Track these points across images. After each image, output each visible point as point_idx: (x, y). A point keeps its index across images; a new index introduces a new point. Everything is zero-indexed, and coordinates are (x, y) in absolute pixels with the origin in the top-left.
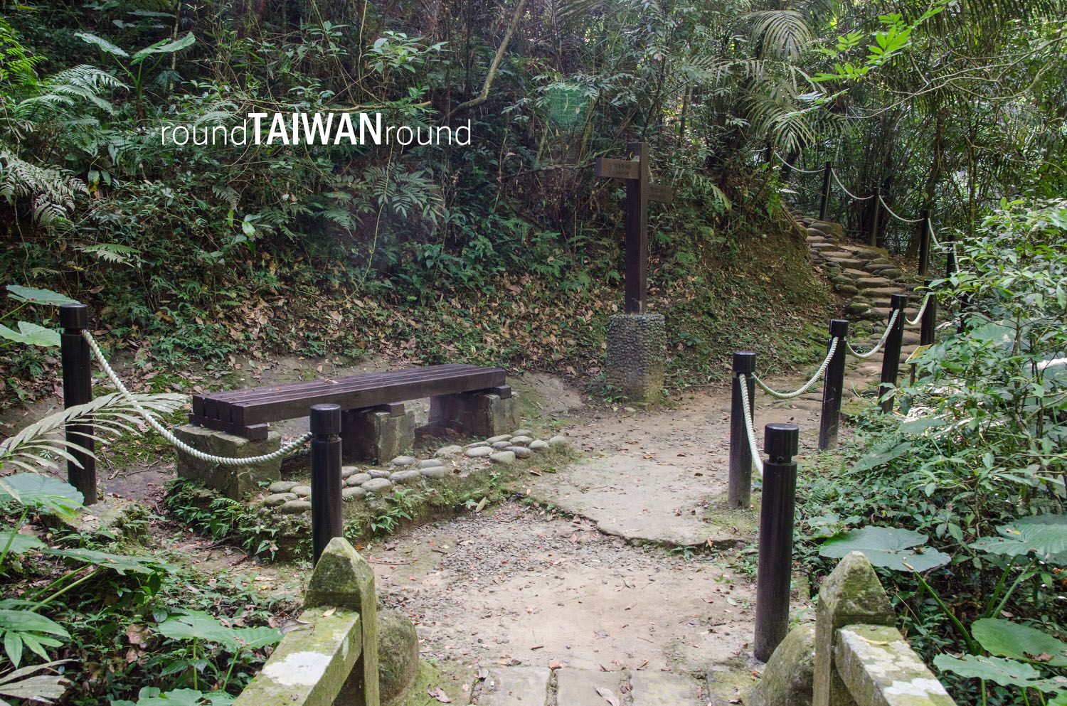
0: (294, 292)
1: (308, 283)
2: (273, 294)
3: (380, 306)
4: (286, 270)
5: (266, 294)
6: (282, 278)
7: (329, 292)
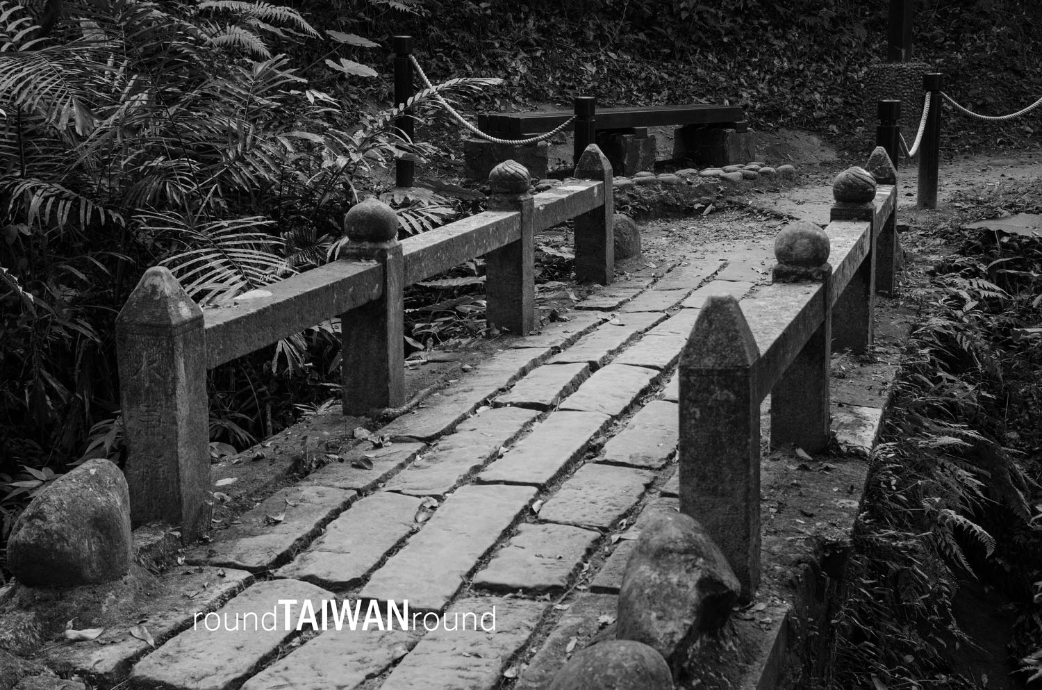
0: (551, 44)
1: (564, 35)
2: (532, 46)
3: (633, 59)
4: (543, 22)
5: (525, 45)
6: (540, 30)
7: (584, 44)
